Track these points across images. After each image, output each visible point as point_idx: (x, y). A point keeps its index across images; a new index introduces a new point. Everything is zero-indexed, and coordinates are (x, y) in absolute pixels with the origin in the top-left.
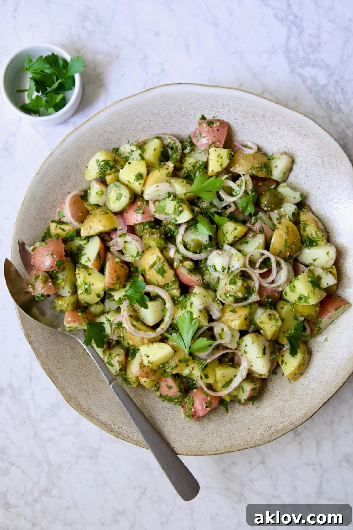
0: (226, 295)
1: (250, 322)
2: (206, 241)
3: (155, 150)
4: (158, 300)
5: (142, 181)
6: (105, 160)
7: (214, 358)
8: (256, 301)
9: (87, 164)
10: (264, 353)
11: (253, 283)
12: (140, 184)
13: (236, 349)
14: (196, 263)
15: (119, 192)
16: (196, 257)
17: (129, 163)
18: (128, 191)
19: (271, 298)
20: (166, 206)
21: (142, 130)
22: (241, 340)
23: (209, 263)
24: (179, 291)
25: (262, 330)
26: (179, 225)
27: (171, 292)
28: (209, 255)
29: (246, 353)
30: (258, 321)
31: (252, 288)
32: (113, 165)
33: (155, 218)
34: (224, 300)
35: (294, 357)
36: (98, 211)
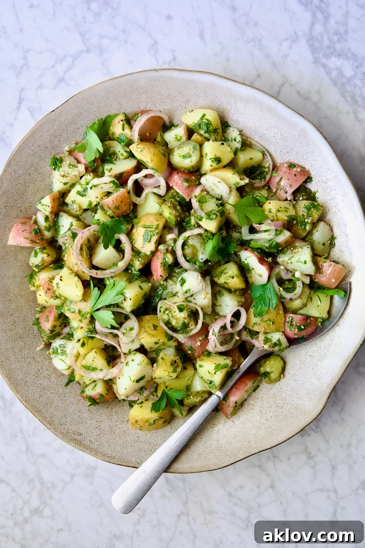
0: (166, 309)
1: (157, 349)
2: (202, 259)
3: (251, 159)
4: (120, 255)
5: (214, 165)
6: (209, 121)
7: (103, 339)
8: (179, 340)
9: (196, 108)
10: (138, 381)
11: (193, 327)
12: (211, 166)
13: (125, 354)
14: (176, 264)
15: (191, 153)
16: (182, 260)
17: (223, 144)
18: (197, 161)
19: (192, 351)
20: (208, 203)
21: (261, 135)
22: (135, 352)
23: (185, 275)
24: (141, 267)
25: (157, 365)
26: (199, 226)
27: (135, 260)
28: (190, 270)
29: (126, 365)
30: (161, 355)
31: (188, 329)
32: (211, 132)
33: (190, 200)
34: (160, 311)
35: (151, 411)
36: (161, 149)
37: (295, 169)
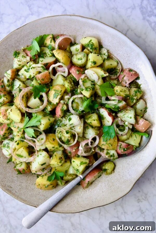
0: (60, 132)
1: (53, 150)
2: (81, 110)
3: (111, 65)
4: (41, 103)
5: (93, 65)
6: (93, 43)
7: (28, 142)
8: (65, 147)
9: (88, 37)
10: (42, 165)
11: (72, 142)
12: (91, 65)
13: (37, 151)
14: (68, 110)
15: (82, 58)
16: (71, 109)
17: (98, 55)
18: (84, 62)
19: (70, 154)
20: (87, 83)
21: (118, 54)
22: (42, 151)
23: (71, 116)
24: (51, 110)
25: (52, 158)
26: (82, 94)
27: (48, 106)
28: (74, 114)
29: (38, 156)
30: (55, 153)
31: (70, 143)
32: (93, 49)
33: (79, 80)
34: (57, 132)
35: (47, 180)
36: (68, 54)
37: (132, 72)
